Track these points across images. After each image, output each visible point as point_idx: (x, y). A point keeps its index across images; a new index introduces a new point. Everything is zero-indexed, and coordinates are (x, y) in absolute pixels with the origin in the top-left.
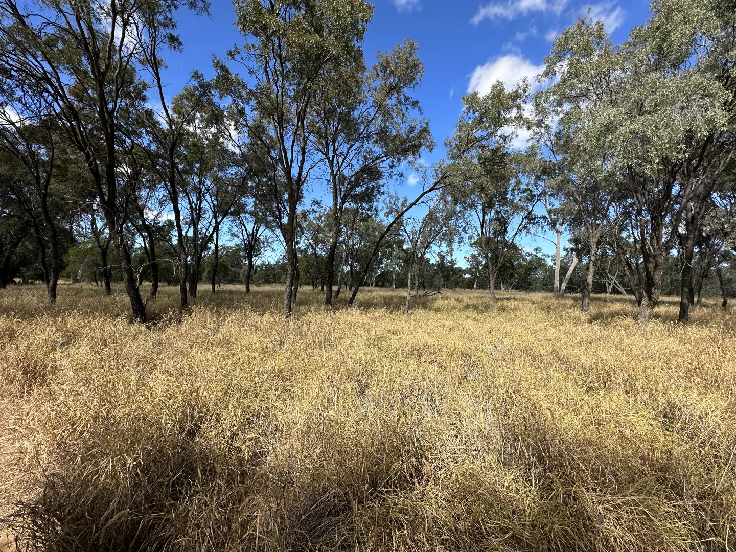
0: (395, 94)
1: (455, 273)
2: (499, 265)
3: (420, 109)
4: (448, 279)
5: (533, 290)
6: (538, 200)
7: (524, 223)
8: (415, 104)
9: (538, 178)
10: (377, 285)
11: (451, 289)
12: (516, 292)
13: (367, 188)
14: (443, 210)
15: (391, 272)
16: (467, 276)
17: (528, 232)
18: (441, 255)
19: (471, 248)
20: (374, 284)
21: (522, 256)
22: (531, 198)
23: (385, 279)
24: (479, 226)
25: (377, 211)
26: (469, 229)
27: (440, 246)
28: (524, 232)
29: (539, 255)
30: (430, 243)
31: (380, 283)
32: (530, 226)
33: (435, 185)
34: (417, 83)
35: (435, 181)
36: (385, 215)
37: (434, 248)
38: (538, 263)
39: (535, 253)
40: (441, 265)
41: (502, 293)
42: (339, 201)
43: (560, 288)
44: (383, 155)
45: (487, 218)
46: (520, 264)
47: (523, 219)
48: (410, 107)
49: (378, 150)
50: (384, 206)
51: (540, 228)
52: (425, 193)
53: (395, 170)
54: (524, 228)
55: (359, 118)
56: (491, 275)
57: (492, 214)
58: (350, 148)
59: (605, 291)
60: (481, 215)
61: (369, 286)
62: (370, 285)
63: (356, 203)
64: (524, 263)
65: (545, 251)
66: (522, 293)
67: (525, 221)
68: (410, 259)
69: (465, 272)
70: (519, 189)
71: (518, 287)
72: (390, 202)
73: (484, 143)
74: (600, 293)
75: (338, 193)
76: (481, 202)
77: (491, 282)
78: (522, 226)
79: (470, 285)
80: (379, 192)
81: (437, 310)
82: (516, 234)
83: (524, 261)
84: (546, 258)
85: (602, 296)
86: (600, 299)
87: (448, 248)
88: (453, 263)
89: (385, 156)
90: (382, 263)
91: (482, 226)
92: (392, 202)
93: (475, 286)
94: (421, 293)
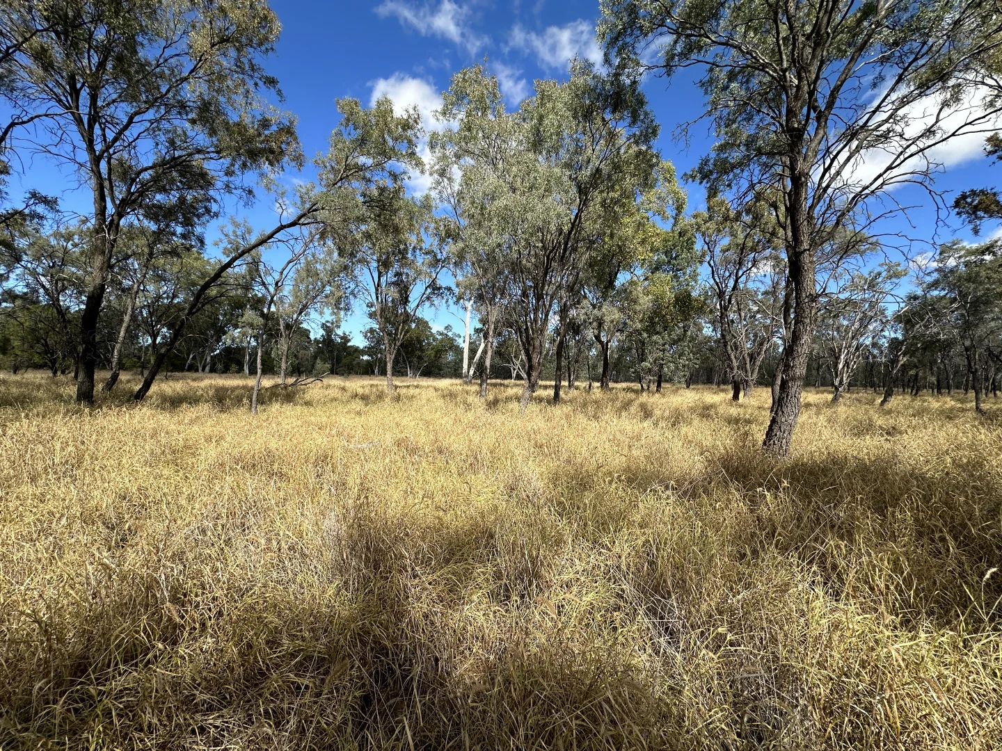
0: (232, 53)
1: (349, 354)
2: (398, 344)
3: (279, 92)
4: (338, 362)
5: (443, 376)
6: (443, 267)
7: (427, 293)
8: (271, 82)
9: (442, 240)
10: (213, 370)
11: (343, 375)
12: (425, 379)
13: (182, 200)
14: (327, 261)
15: (244, 348)
16: (366, 358)
17: (432, 304)
18: (327, 326)
19: (371, 320)
20: (207, 368)
21: (432, 334)
22: (436, 262)
23: (231, 360)
24: (373, 290)
25: (202, 242)
26: (359, 291)
27: (321, 313)
28: (427, 304)
29: (450, 334)
30: (305, 307)
31: (219, 366)
32: (434, 298)
33: (299, 218)
34: (272, 49)
35: (300, 212)
36: (224, 253)
37: (314, 315)
38: (449, 344)
39: (445, 332)
40: (328, 341)
41: (409, 381)
42: (110, 209)
43: (468, 372)
44: (212, 149)
45: (383, 279)
46: (429, 344)
47: (426, 288)
48: (261, 83)
49: (200, 137)
50: (223, 237)
51: (444, 301)
52: (282, 227)
53: (236, 180)
54: (428, 298)
55: (158, 66)
56: (388, 356)
57: (390, 276)
58: (136, 113)
59: (510, 377)
60: (376, 275)
61: (197, 370)
62: (200, 369)
63: (157, 221)
64: (434, 343)
65: (456, 330)
66: (432, 379)
67: (429, 290)
68: (271, 329)
69: (363, 352)
70: (421, 249)
71: (427, 373)
72: (234, 232)
73: (368, 175)
74: (505, 378)
75: (106, 192)
76: (375, 258)
77: (388, 364)
78: (425, 296)
79: (368, 370)
80: (208, 211)
81: (308, 404)
82: (418, 306)
83: (434, 340)
84: (457, 338)
85: (506, 382)
86: (501, 385)
87: (334, 317)
88: (345, 339)
89: (218, 152)
90: (225, 333)
91: (377, 290)
92: (239, 233)
93: (376, 371)
94: (291, 380)
